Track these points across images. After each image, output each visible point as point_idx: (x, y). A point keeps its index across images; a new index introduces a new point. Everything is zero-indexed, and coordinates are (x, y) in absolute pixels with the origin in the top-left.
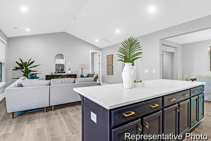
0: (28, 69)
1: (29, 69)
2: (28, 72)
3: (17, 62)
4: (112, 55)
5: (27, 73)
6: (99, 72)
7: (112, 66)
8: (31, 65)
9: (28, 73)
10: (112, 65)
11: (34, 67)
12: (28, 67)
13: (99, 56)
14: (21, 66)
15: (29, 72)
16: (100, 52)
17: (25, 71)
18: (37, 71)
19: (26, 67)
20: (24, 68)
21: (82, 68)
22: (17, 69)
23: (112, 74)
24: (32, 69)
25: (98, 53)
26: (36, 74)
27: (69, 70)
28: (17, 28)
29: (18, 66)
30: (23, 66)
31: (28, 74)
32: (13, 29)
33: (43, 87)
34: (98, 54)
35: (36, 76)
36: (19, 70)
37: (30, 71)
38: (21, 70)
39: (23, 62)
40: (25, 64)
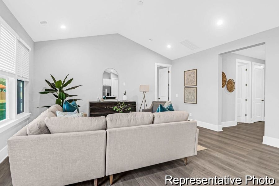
0: (63, 92)
1: (66, 92)
2: (63, 96)
3: (46, 81)
4: (195, 70)
5: (61, 98)
6: (168, 99)
7: (195, 88)
8: (69, 86)
9: (63, 98)
10: (196, 86)
11: (72, 88)
12: (64, 89)
13: (169, 72)
14: (52, 87)
15: (65, 97)
16: (170, 66)
17: (60, 95)
18: (77, 96)
19: (60, 89)
20: (57, 90)
21: (144, 92)
22: (47, 91)
23: (195, 103)
24: (69, 92)
25: (167, 68)
26: (76, 100)
27: (125, 94)
28: (46, 22)
29: (49, 88)
30: (55, 87)
31: (63, 100)
32: (40, 23)
33: (93, 135)
34: (167, 70)
35: (76, 104)
36: (50, 94)
37: (67, 95)
38: (53, 94)
39: (55, 80)
40: (59, 85)
